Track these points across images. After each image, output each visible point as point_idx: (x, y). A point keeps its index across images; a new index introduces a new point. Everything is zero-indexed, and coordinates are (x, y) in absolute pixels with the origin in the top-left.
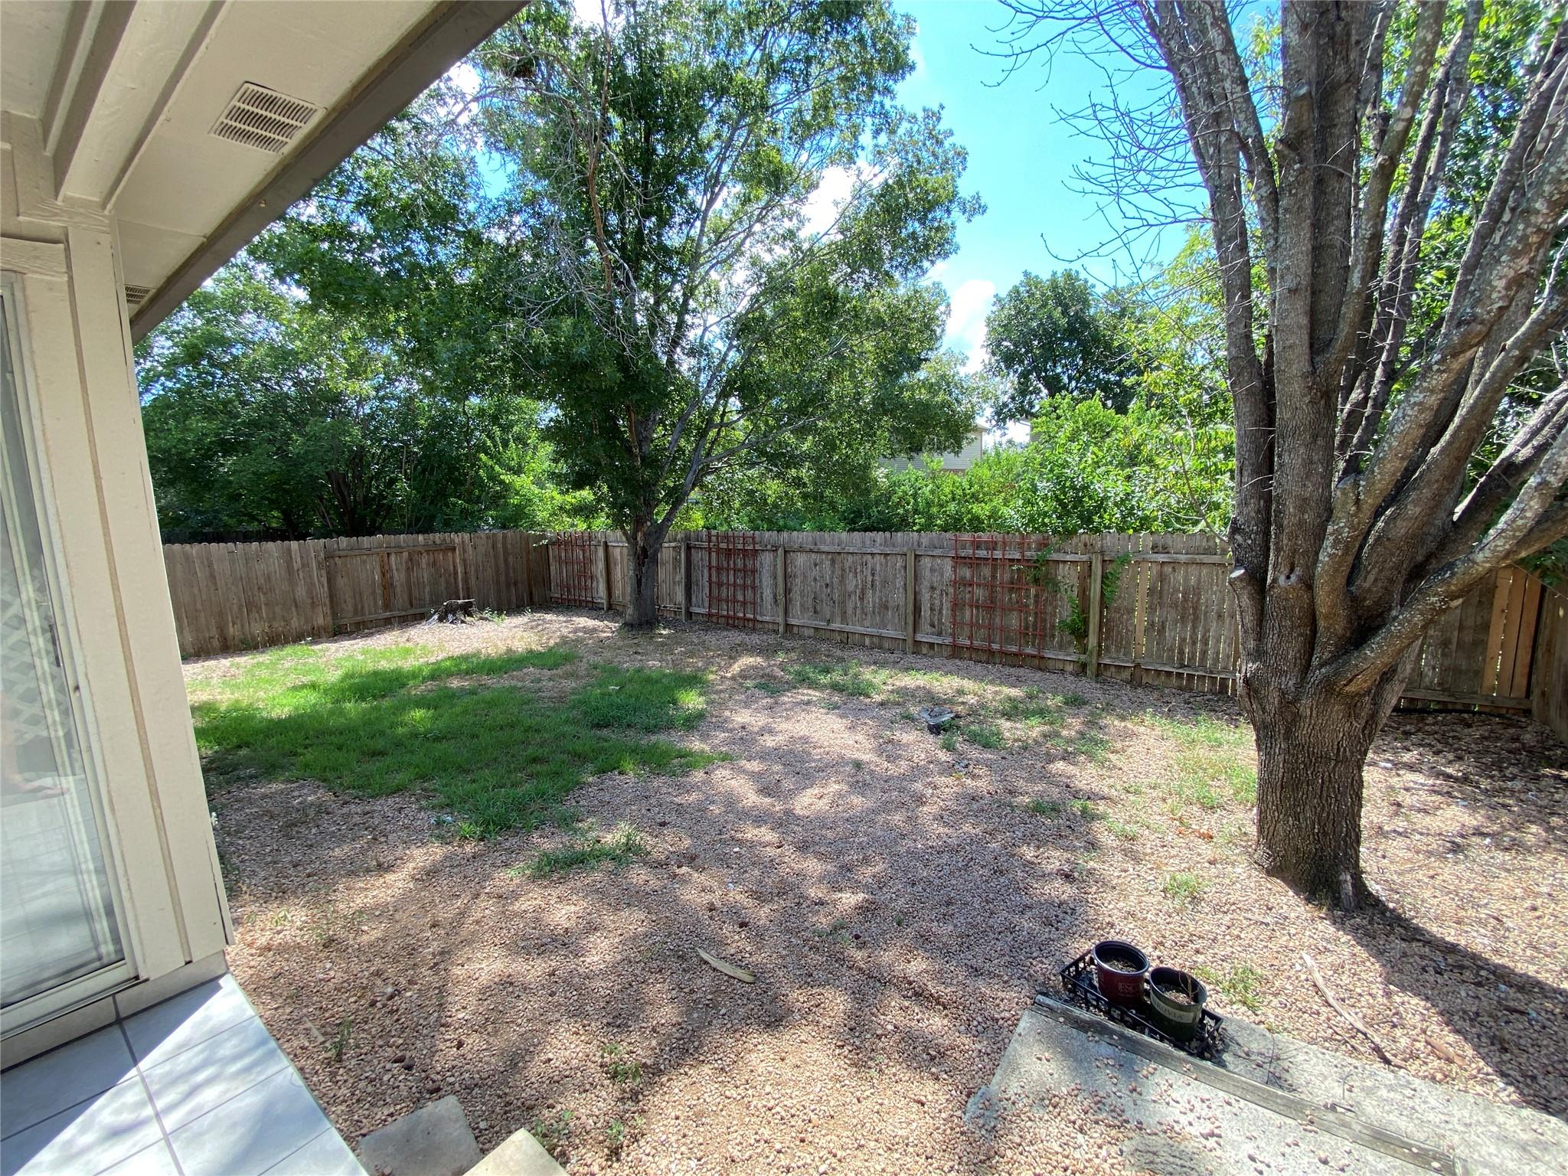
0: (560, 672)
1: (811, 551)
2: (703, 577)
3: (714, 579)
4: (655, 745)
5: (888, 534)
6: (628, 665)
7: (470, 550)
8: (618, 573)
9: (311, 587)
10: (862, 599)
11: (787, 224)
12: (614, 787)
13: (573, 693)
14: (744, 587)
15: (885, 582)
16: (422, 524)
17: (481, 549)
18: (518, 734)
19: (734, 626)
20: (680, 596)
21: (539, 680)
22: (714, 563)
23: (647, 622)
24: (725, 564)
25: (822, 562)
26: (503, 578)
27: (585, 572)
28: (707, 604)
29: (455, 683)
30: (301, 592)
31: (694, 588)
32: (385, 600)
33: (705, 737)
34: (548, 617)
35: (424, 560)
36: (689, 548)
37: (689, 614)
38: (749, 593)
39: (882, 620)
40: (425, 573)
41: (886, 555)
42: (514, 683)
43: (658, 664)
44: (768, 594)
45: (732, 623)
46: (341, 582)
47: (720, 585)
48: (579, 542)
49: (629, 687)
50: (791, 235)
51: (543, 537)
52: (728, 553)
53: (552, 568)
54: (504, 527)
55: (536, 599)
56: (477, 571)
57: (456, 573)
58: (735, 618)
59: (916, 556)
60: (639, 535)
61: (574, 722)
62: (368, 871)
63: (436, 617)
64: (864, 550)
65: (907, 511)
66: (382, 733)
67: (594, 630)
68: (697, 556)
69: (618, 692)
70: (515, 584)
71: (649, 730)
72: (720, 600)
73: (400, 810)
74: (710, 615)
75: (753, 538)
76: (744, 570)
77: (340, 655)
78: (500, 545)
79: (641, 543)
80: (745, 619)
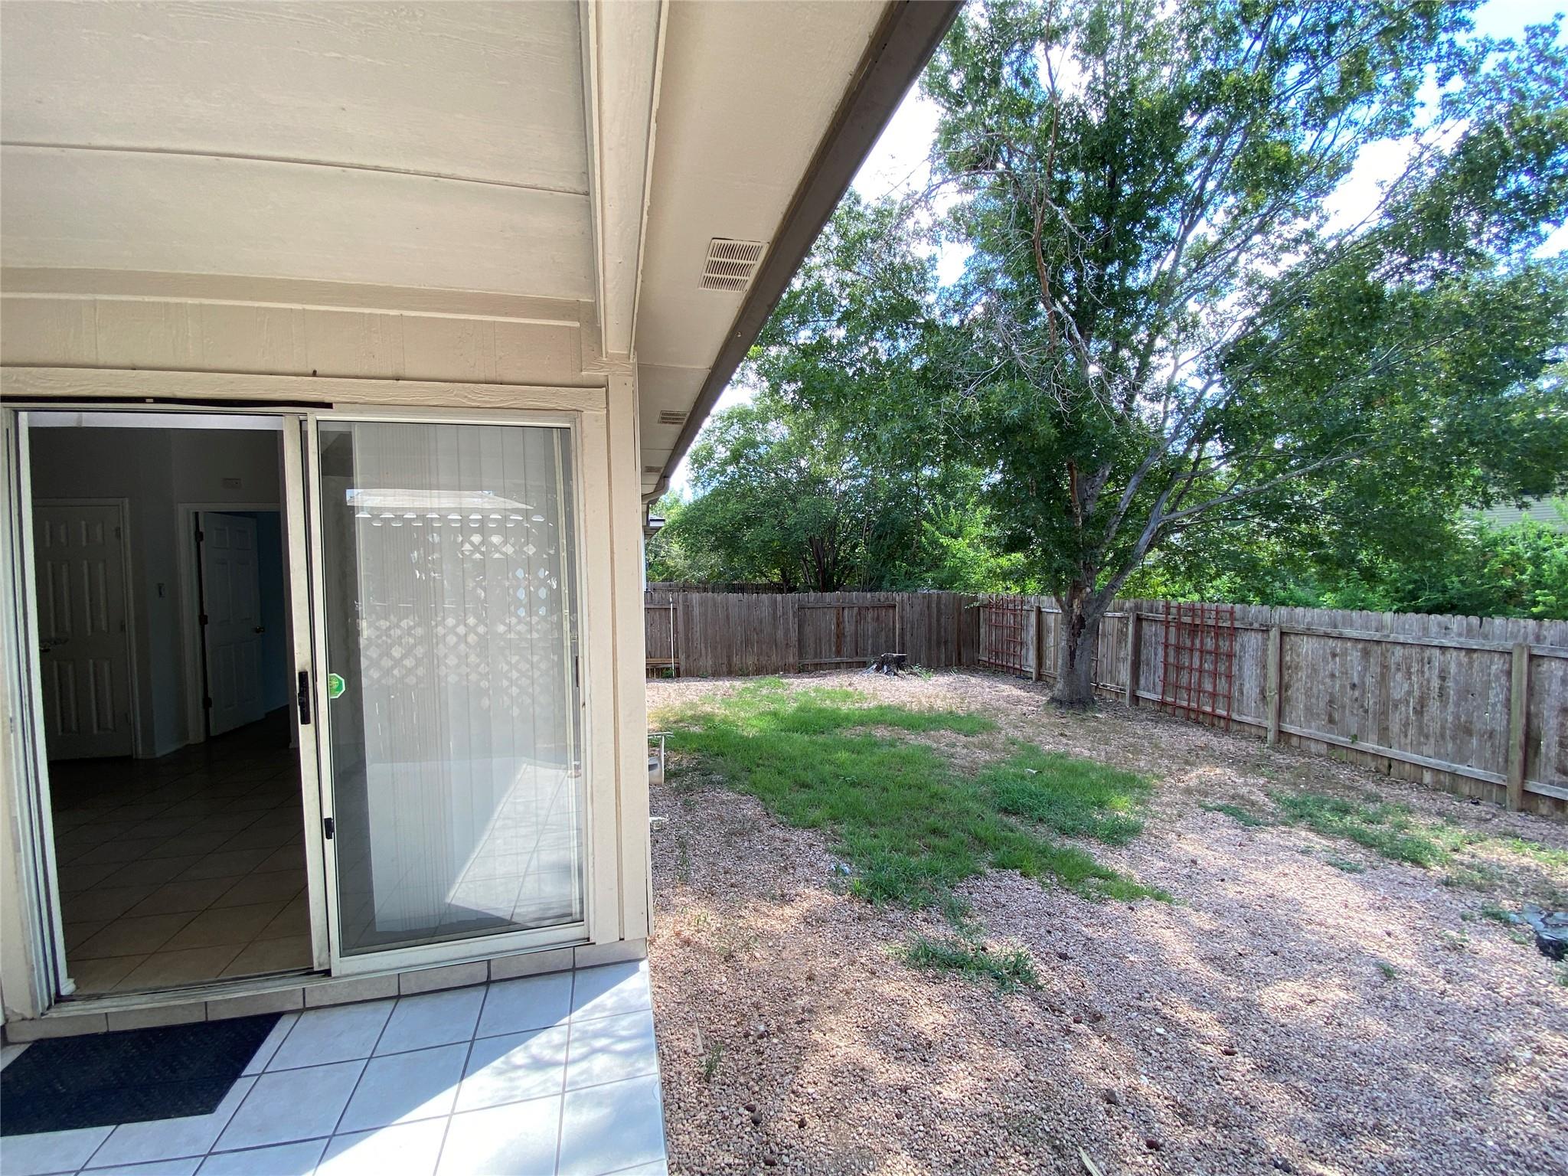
0: (975, 740)
1: (1327, 636)
2: (1155, 656)
3: (1171, 660)
4: (1070, 854)
5: (1474, 620)
6: (1049, 746)
7: (908, 608)
8: (1050, 640)
9: (787, 631)
10: (1419, 712)
11: (1301, 224)
12: (1012, 889)
13: (984, 767)
14: (1215, 674)
15: (1466, 692)
16: (873, 584)
17: (917, 608)
18: (923, 798)
19: (1197, 722)
20: (1125, 676)
21: (954, 745)
22: (1172, 640)
23: (1080, 701)
24: (1188, 643)
25: (1345, 653)
26: (934, 637)
27: (1014, 637)
28: (1159, 689)
29: (880, 733)
30: (780, 634)
31: (1143, 668)
32: (837, 647)
33: (1135, 860)
34: (973, 680)
35: (870, 615)
36: (1139, 619)
37: (1135, 699)
38: (1222, 685)
39: (1459, 750)
40: (870, 627)
41: (1470, 651)
42: (929, 743)
43: (1087, 753)
44: (1250, 688)
45: (1194, 718)
46: (808, 629)
47: (1179, 668)
48: (1011, 606)
49: (1047, 774)
50: (1309, 235)
51: (975, 599)
52: (1194, 630)
53: (982, 631)
54: (941, 588)
55: (964, 660)
56: (912, 628)
57: (894, 629)
58: (1198, 712)
59: (1532, 657)
60: (1076, 602)
61: (981, 799)
62: (773, 898)
63: (875, 666)
64: (1426, 641)
65: (1520, 583)
66: (813, 767)
67: (1019, 701)
68: (1148, 629)
69: (1033, 776)
70: (946, 642)
71: (1064, 832)
72: (1177, 687)
73: (811, 846)
74: (1163, 703)
75: (1232, 613)
76: (1216, 653)
77: (799, 690)
78: (934, 606)
79: (1077, 611)
80: (1214, 715)
